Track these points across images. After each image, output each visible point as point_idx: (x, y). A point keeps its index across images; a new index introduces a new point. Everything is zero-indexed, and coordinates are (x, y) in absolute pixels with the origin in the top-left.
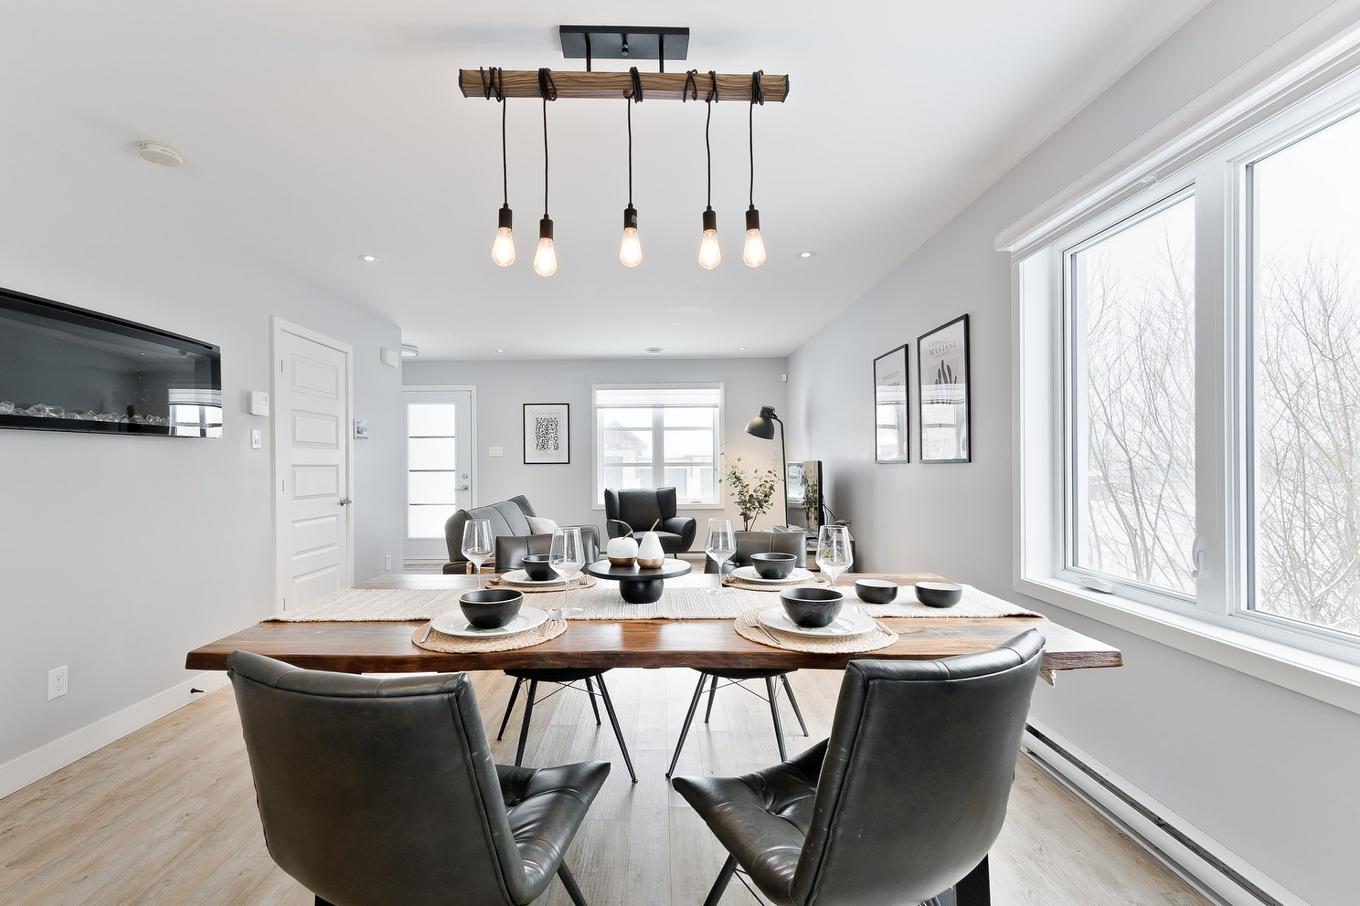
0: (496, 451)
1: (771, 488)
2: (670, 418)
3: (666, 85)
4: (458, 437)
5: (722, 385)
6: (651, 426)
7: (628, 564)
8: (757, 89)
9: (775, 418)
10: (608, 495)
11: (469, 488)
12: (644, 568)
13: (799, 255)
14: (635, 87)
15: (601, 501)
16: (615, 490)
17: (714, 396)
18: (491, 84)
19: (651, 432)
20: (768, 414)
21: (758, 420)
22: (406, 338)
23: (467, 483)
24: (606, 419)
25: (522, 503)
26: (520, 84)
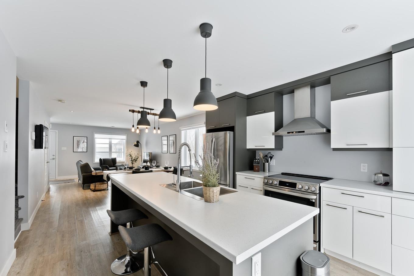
1: (138, 157)
2: (114, 142)
5: (126, 135)
6: (109, 143)
9: (139, 143)
10: (101, 159)
11: (55, 159)
17: (124, 137)
19: (108, 145)
20: (138, 142)
21: (136, 143)
23: (54, 157)
24: (97, 141)
26: (136, 112)
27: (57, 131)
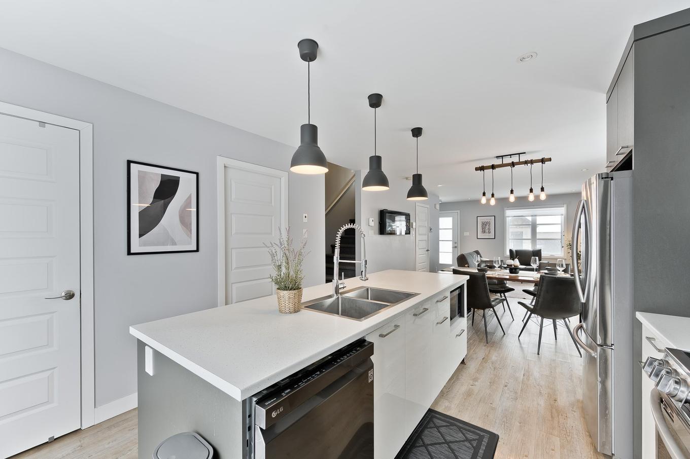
0: (467, 234)
2: (539, 220)
3: (520, 163)
4: (453, 229)
5: (565, 206)
6: (530, 224)
7: (511, 265)
8: (543, 161)
10: (511, 251)
12: (514, 266)
13: (582, 170)
14: (513, 164)
15: (508, 253)
16: (514, 249)
17: (562, 210)
18: (482, 168)
19: (530, 226)
22: (440, 199)
23: (456, 245)
24: (510, 221)
25: (477, 253)
26: (488, 168)
27: (459, 211)
